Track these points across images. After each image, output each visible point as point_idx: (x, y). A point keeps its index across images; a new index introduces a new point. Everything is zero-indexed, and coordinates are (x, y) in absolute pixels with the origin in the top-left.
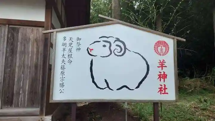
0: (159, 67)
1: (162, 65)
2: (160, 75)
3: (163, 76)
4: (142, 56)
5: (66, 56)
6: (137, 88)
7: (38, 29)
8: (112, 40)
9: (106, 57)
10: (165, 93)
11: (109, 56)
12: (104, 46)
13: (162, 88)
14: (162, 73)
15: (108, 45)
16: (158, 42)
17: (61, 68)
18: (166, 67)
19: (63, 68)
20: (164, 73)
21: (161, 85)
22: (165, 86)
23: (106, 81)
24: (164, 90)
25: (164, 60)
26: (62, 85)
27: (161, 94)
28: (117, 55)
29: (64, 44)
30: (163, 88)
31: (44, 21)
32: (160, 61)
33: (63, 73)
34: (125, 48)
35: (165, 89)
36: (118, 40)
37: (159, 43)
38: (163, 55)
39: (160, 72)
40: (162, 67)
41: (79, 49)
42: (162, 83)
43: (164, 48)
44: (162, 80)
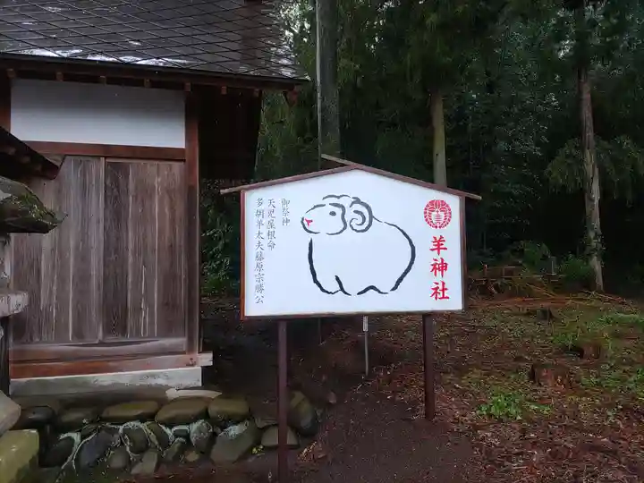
0: (432, 250)
1: (439, 244)
2: (434, 265)
3: (441, 267)
4: (402, 231)
5: (264, 235)
6: (393, 289)
7: (170, 166)
8: (346, 202)
9: (337, 233)
10: (443, 297)
11: (341, 232)
12: (333, 214)
13: (438, 288)
14: (439, 262)
15: (339, 211)
16: (432, 202)
17: (257, 257)
18: (445, 249)
19: (260, 257)
20: (442, 260)
21: (437, 284)
22: (443, 284)
23: (337, 279)
24: (441, 292)
25: (441, 237)
26: (260, 288)
27: (436, 298)
28: (356, 230)
29: (259, 213)
30: (441, 287)
31: (184, 147)
32: (435, 238)
33: (259, 267)
34: (371, 217)
35: (444, 290)
36: (357, 201)
37: (433, 205)
38: (440, 227)
39: (436, 260)
40: (439, 249)
41: (288, 221)
42: (439, 278)
43: (442, 214)
44: (439, 273)
